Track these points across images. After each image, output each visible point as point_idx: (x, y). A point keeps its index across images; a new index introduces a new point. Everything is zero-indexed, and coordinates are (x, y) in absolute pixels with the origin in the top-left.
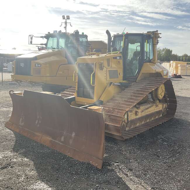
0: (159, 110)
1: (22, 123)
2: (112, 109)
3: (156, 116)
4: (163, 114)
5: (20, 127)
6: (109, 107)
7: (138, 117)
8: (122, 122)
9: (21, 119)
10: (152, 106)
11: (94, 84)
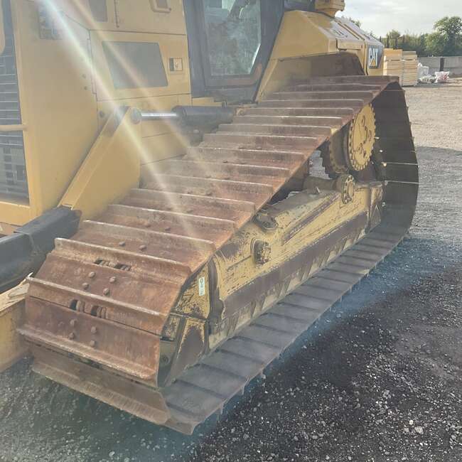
0: (356, 212)
3: (346, 240)
4: (369, 224)
7: (266, 268)
8: (183, 322)
10: (328, 204)
11: (19, 122)
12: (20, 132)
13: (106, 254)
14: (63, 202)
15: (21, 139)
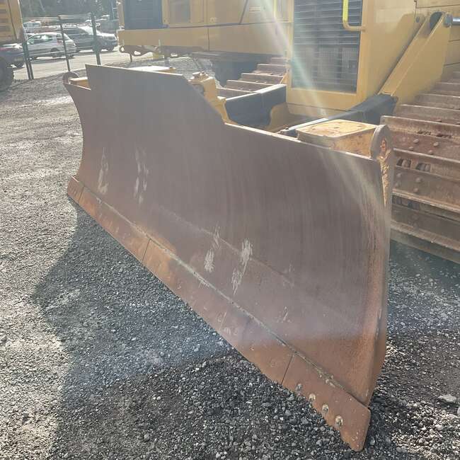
1: (103, 185)
2: (434, 133)
5: (98, 199)
6: (423, 124)
9: (101, 171)
11: (359, 24)
12: (358, 32)
13: (428, 127)
14: (383, 91)
15: (358, 39)
